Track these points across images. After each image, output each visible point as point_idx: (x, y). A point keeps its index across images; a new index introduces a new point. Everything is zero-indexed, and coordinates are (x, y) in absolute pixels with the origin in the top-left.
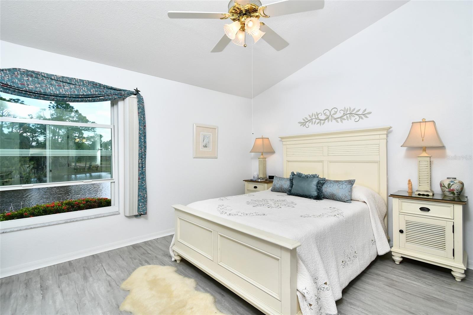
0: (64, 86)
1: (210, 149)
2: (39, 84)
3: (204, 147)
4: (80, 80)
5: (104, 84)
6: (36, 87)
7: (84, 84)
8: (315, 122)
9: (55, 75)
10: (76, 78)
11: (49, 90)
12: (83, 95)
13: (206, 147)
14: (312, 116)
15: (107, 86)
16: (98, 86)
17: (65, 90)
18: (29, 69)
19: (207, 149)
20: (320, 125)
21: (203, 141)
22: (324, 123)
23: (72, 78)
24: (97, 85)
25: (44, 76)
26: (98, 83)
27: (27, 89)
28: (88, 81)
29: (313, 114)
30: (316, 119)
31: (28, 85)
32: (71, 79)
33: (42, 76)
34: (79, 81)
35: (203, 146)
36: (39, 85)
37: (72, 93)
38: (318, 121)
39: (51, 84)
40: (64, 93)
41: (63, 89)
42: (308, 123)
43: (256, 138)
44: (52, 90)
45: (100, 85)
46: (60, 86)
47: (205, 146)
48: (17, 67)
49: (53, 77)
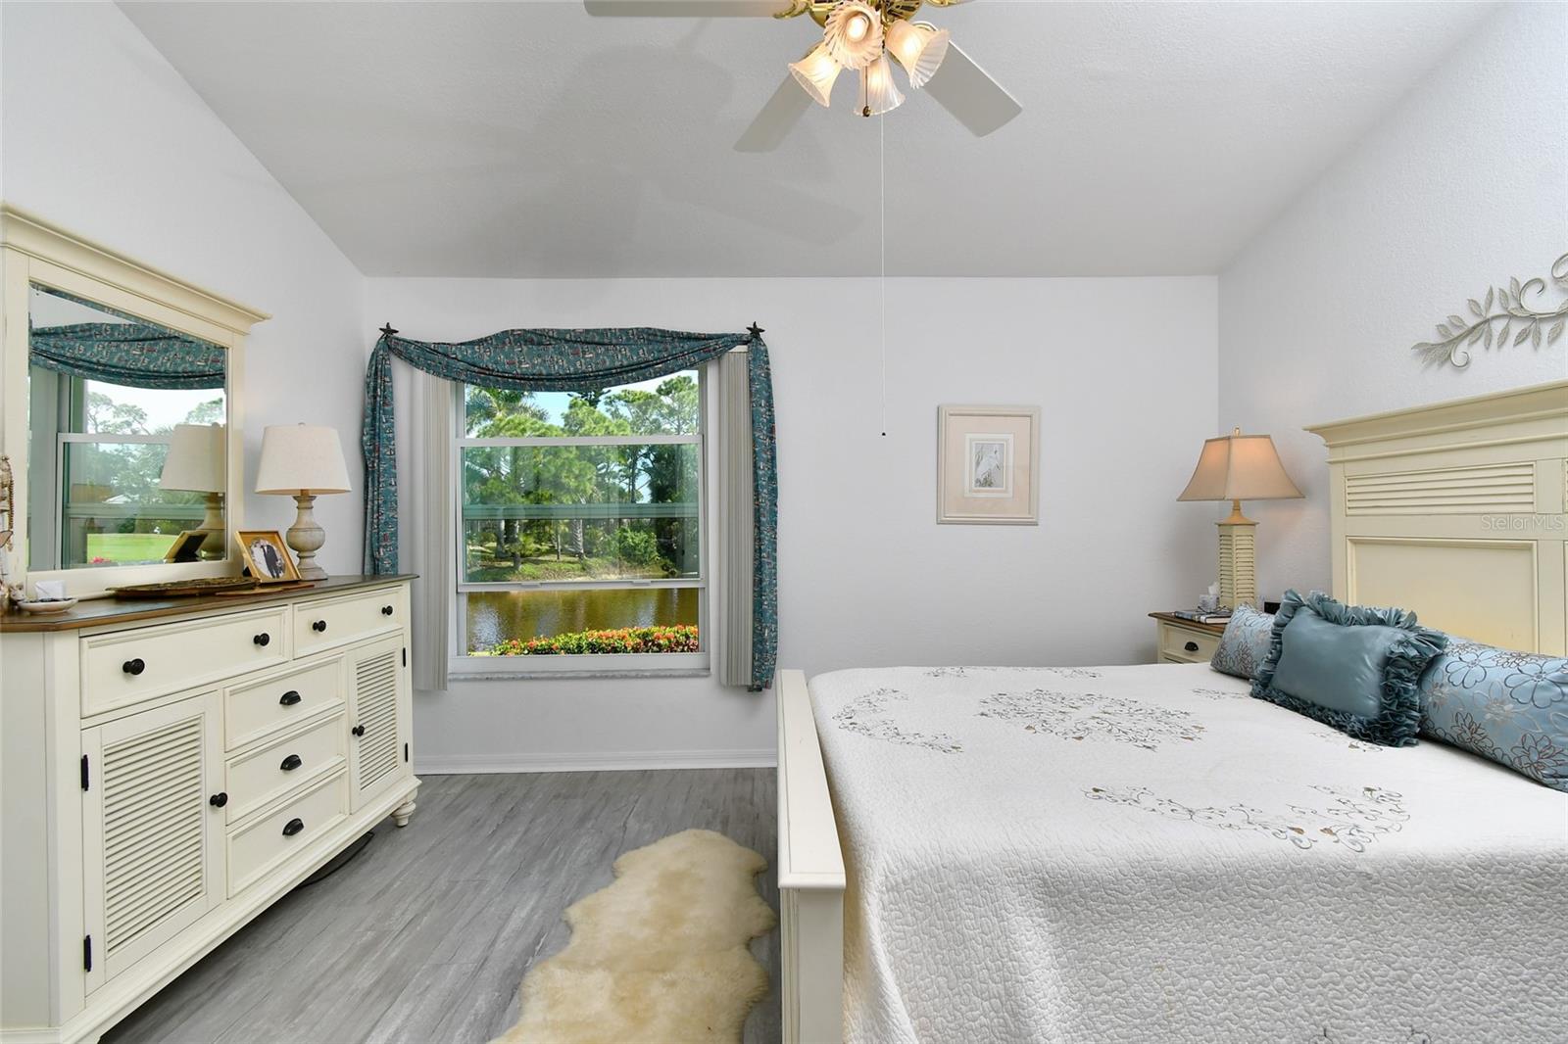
0: (584, 353)
1: (1005, 491)
2: (539, 356)
3: (982, 485)
4: (620, 330)
5: (670, 330)
6: (534, 366)
7: (628, 339)
8: (1505, 333)
9: (574, 330)
10: (612, 327)
11: (556, 367)
12: (622, 366)
13: (989, 485)
14: (1490, 302)
15: (677, 333)
16: (659, 338)
17: (589, 360)
18: (527, 328)
19: (993, 492)
20: (1536, 345)
21: (978, 464)
22: (1555, 337)
23: (605, 330)
24: (656, 335)
25: (553, 337)
26: (660, 330)
27: (519, 371)
28: (637, 329)
29: (1491, 291)
30: (1511, 316)
31: (520, 363)
32: (603, 332)
33: (550, 337)
34: (618, 334)
35: (978, 481)
36: (540, 360)
37: (600, 367)
38: (1516, 328)
39: (561, 354)
40: (584, 368)
41: (583, 361)
42: (1463, 346)
43: (1207, 441)
44: (562, 365)
45: (664, 333)
46: (576, 354)
47: (987, 482)
48: (509, 328)
49: (568, 337)
